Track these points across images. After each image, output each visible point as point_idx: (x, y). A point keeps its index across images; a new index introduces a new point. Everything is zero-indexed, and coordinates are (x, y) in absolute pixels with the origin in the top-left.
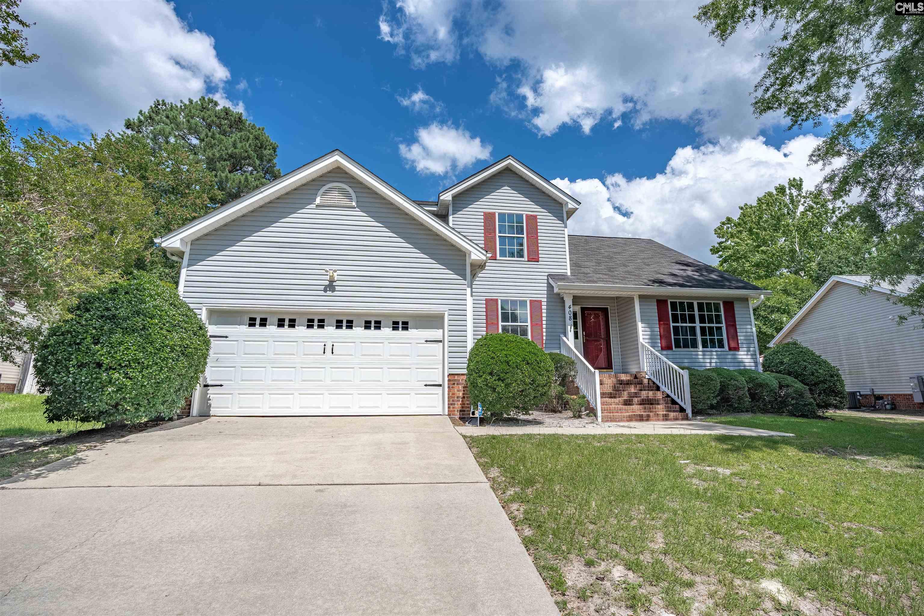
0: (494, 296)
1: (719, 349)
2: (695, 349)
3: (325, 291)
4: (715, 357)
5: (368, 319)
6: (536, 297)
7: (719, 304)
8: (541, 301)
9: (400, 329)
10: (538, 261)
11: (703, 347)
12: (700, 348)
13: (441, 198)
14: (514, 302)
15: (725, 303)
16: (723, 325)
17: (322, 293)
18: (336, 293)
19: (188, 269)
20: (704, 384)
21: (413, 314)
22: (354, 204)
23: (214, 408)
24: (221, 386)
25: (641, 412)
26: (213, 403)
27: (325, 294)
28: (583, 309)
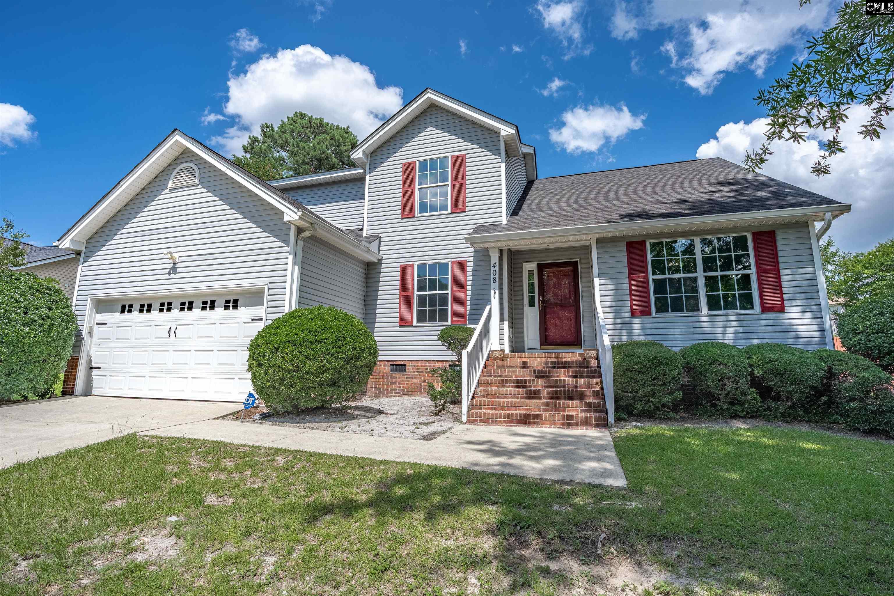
0: (408, 261)
1: (742, 311)
2: (696, 314)
3: (169, 274)
4: (734, 324)
5: (205, 299)
6: (459, 257)
7: (746, 237)
8: (466, 262)
9: (231, 308)
10: (465, 212)
11: (710, 308)
12: (704, 310)
13: (352, 157)
14: (433, 267)
15: (756, 235)
16: (753, 272)
17: (167, 276)
18: (178, 275)
19: (84, 265)
20: (644, 370)
21: (241, 290)
22: (197, 181)
23: (96, 388)
24: (100, 368)
25: (539, 410)
26: (95, 384)
27: (169, 277)
28: (541, 267)
